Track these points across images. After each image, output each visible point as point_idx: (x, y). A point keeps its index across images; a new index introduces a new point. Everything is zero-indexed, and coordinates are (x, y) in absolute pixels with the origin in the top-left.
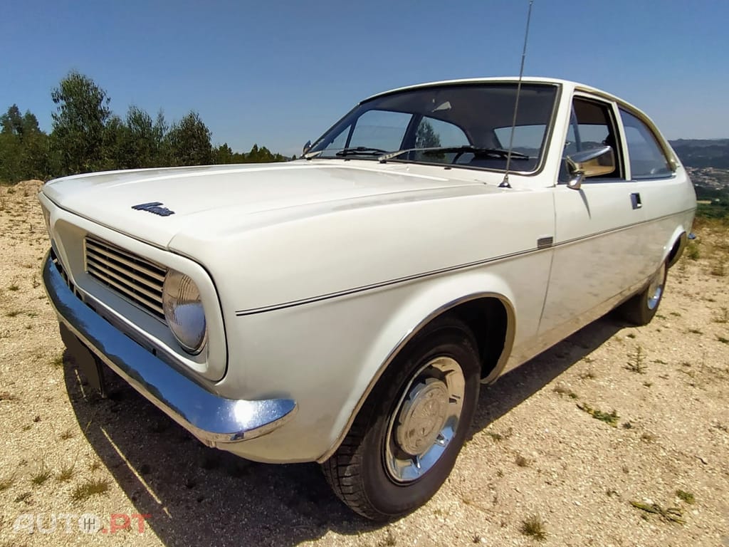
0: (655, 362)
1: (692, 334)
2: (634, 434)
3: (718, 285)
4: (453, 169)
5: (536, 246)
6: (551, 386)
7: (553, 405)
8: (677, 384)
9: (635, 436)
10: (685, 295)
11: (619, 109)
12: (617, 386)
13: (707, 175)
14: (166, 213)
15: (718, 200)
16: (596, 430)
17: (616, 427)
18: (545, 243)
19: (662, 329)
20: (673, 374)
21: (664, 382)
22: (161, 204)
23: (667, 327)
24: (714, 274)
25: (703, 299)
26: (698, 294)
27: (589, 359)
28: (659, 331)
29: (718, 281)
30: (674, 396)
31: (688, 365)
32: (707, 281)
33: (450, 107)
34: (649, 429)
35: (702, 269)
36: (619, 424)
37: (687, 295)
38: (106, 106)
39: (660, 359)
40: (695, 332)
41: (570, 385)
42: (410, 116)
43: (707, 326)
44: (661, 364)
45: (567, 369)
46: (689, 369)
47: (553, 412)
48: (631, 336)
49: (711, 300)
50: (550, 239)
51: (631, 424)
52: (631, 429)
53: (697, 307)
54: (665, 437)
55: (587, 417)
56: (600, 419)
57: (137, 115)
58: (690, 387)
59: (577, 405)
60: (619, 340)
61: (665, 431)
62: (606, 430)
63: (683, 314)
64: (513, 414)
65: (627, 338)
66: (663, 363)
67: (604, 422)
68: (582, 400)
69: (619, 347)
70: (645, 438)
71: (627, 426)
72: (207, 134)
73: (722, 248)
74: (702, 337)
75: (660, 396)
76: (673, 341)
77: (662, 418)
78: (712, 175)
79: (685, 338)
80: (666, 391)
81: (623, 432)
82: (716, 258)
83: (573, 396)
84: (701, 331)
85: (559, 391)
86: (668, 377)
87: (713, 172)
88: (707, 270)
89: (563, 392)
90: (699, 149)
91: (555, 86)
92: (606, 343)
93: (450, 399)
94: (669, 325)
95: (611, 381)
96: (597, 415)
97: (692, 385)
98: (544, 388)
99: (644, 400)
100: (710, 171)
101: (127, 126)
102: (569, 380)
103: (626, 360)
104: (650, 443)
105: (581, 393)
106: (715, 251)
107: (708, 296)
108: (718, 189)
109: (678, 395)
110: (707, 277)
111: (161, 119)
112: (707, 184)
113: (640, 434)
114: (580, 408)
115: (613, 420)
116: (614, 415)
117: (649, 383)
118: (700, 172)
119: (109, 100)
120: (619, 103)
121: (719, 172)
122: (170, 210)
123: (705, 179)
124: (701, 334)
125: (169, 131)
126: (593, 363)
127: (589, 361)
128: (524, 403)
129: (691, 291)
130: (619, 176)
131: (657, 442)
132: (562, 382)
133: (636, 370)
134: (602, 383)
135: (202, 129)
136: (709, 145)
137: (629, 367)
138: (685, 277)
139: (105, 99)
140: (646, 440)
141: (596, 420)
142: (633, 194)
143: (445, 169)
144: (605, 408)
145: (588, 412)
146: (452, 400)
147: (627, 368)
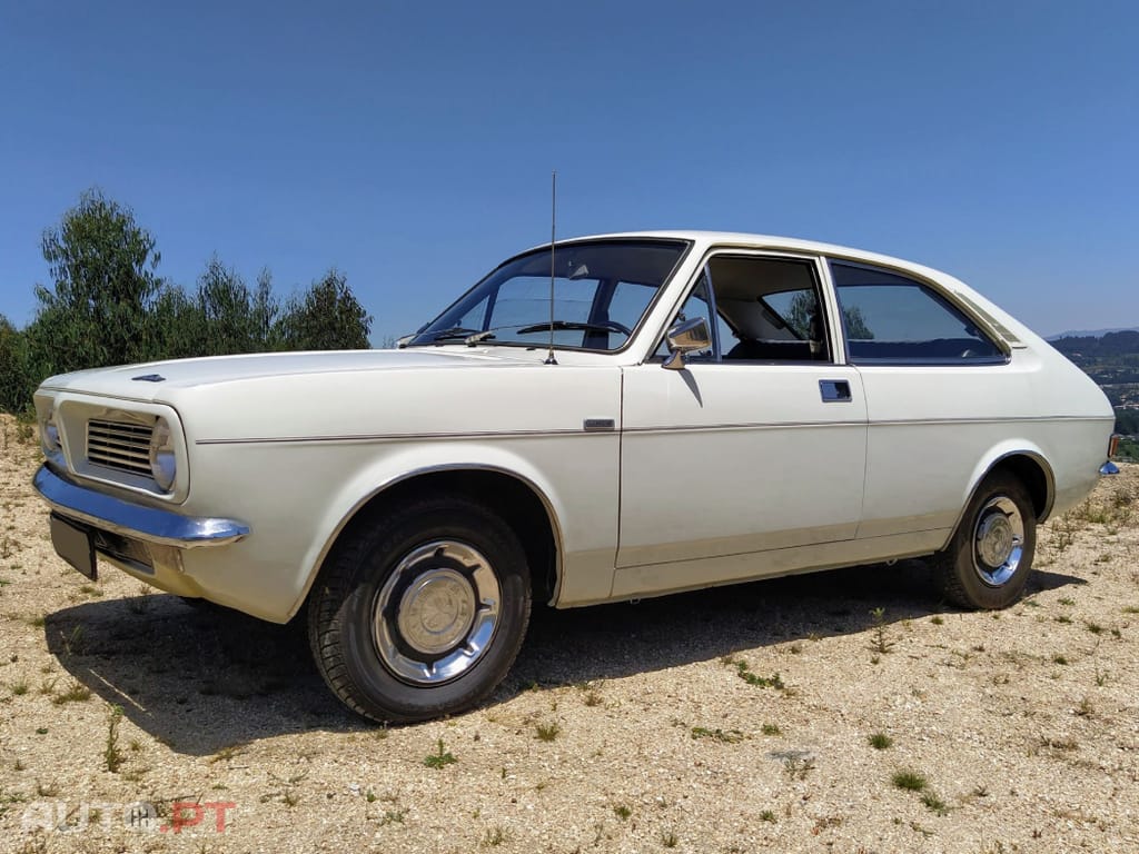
0: (933, 646)
5: (581, 427)
11: (831, 264)
17: (763, 689)
18: (598, 427)
19: (1009, 617)
21: (908, 661)
22: (158, 375)
23: (1021, 615)
28: (997, 617)
33: (587, 271)
38: (150, 271)
42: (597, 282)
44: (938, 648)
48: (935, 621)
50: (610, 423)
52: (781, 690)
57: (221, 287)
58: (943, 666)
60: (907, 625)
65: (926, 623)
66: (942, 648)
72: (361, 319)
74: (1066, 627)
83: (743, 666)
85: (728, 662)
89: (733, 663)
91: (687, 245)
93: (481, 604)
97: (949, 665)
101: (197, 304)
111: (265, 292)
114: (740, 675)
115: (768, 684)
119: (158, 258)
120: (832, 257)
130: (827, 359)
135: (352, 309)
139: (150, 257)
141: (746, 683)
142: (825, 382)
146: (484, 606)
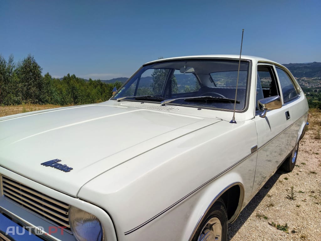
0: (299, 192)
1: (312, 174)
2: (297, 236)
3: (318, 144)
4: (202, 109)
6: (254, 214)
7: (258, 225)
8: (310, 203)
9: (298, 236)
10: (305, 152)
11: (276, 67)
12: (284, 209)
13: (304, 81)
14: (66, 169)
15: (309, 93)
16: (280, 236)
17: (288, 233)
18: (254, 149)
19: (299, 173)
20: (308, 198)
21: (305, 204)
22: (60, 161)
23: (301, 172)
24: (316, 138)
25: (313, 153)
26: (311, 150)
27: (269, 195)
28: (297, 174)
29: (318, 142)
30: (311, 211)
31: (313, 192)
32: (313, 143)
33: (194, 71)
34: (304, 232)
35: (310, 136)
36: (290, 231)
37: (306, 152)
39: (301, 191)
40: (313, 173)
41: (263, 212)
43: (317, 169)
44: (301, 193)
45: (260, 202)
46: (314, 194)
47: (258, 229)
48: (286, 179)
49: (317, 154)
50: (256, 147)
51: (295, 230)
52: (295, 233)
53: (312, 158)
54: (311, 236)
55: (274, 229)
56: (280, 229)
58: (317, 205)
59: (268, 223)
60: (280, 182)
61: (310, 232)
62: (284, 235)
63: (306, 163)
64: (239, 233)
65: (284, 180)
66: (302, 192)
67: (282, 231)
68: (270, 220)
69: (281, 185)
70: (302, 237)
71: (293, 232)
72: (39, 69)
73: (317, 123)
74: (317, 175)
75: (305, 212)
76: (304, 179)
77: (308, 225)
78: (305, 81)
79: (309, 177)
80: (307, 209)
81: (292, 235)
82: (315, 129)
83: (266, 218)
84: (316, 172)
85: (259, 216)
86: (306, 201)
87: (306, 79)
88: (312, 137)
89: (261, 216)
90: (299, 68)
91: (248, 62)
92: (275, 184)
93: (216, 237)
94: (301, 170)
95: (281, 206)
96: (279, 227)
97: (317, 203)
98: (251, 216)
99: (298, 215)
100: (304, 79)
102: (262, 209)
103: (286, 193)
104: (305, 240)
105: (269, 216)
106: (314, 125)
107: (316, 151)
108: (308, 88)
109: (312, 210)
110: (313, 141)
112: (304, 86)
113: (300, 235)
114: (270, 224)
115: (286, 230)
116: (286, 226)
117: (299, 205)
118: (300, 79)
120: (275, 65)
121: (309, 80)
122: (69, 167)
123: (303, 83)
124: (316, 173)
125: (16, 68)
126: (272, 197)
127: (270, 196)
128: (243, 226)
129: (308, 149)
131: (308, 239)
132: (259, 210)
133: (291, 198)
134: (277, 208)
135: (36, 66)
136: (303, 66)
137: (288, 197)
138: (304, 141)
140: (303, 239)
141: (279, 230)
142: (286, 112)
143: (198, 109)
144: (282, 223)
145: (274, 226)
146: (216, 238)
147: (287, 198)
